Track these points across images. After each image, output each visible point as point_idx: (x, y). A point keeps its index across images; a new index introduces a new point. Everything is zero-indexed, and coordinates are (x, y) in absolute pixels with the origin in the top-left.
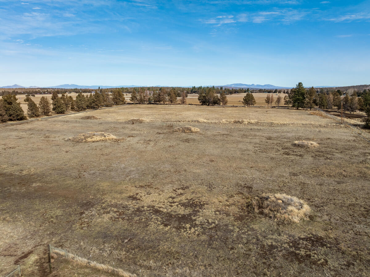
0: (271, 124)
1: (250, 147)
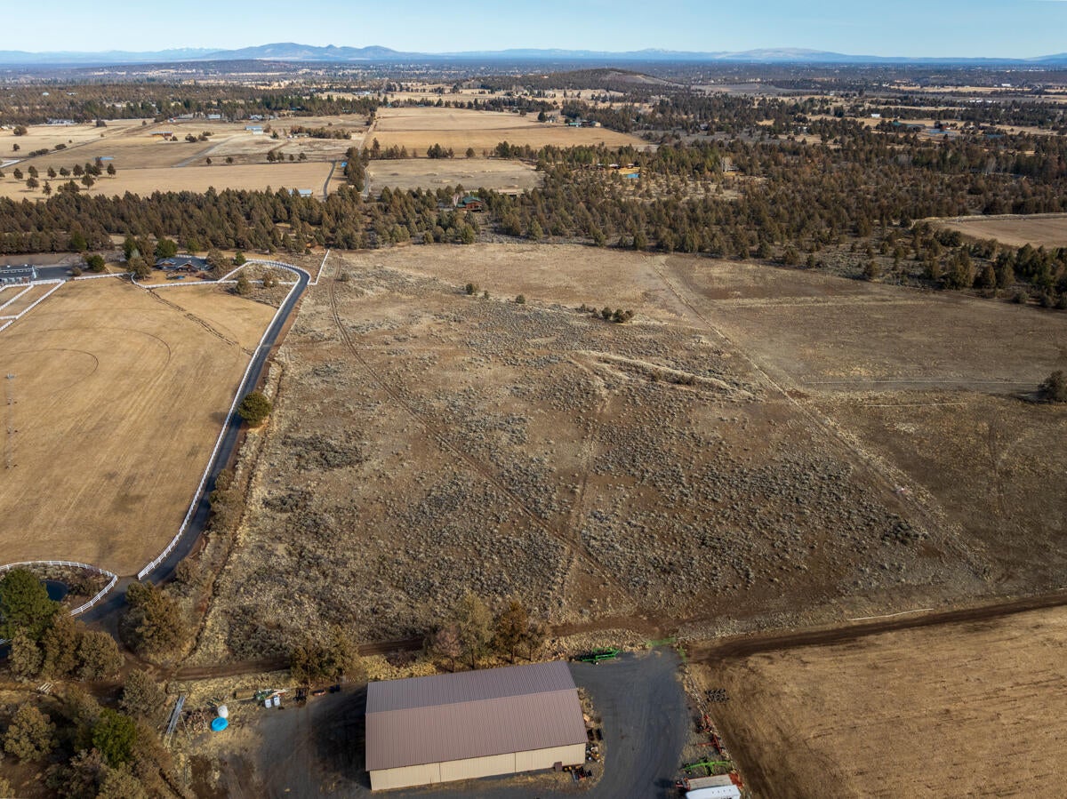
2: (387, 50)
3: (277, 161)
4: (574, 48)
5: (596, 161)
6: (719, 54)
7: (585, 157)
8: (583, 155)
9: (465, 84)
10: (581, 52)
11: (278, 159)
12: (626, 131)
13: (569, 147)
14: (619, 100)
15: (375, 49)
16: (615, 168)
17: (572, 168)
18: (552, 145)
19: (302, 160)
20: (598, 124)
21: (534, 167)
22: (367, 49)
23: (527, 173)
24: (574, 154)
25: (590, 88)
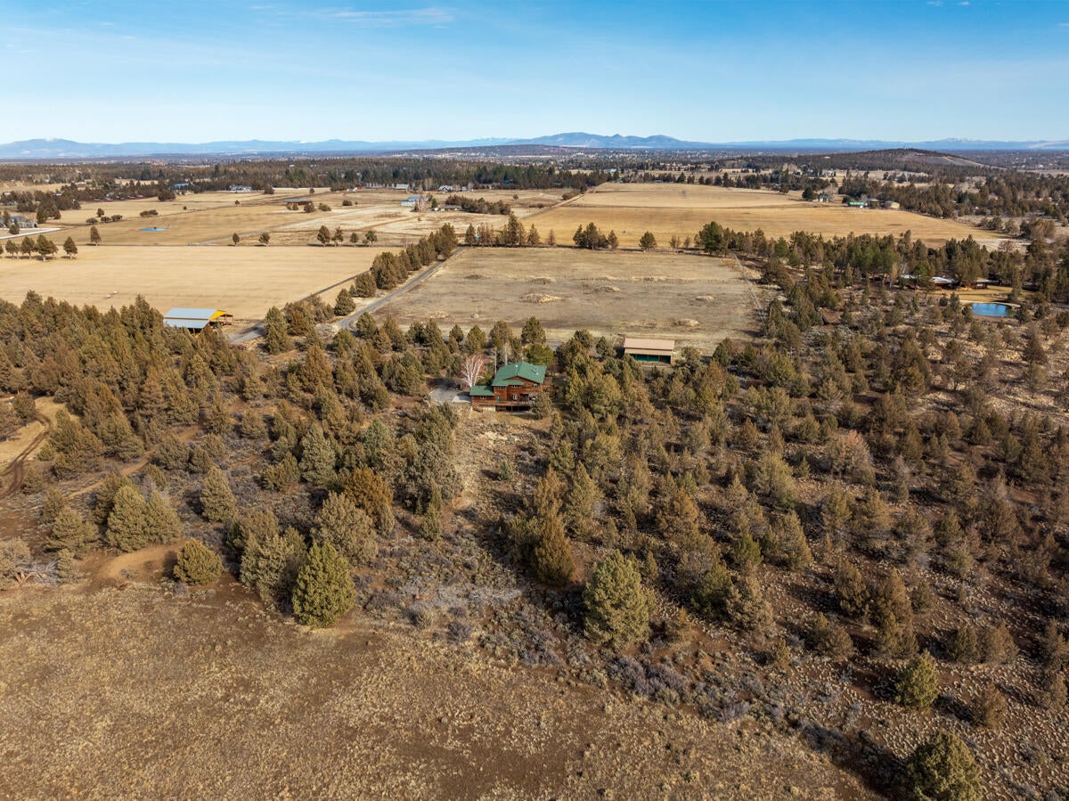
0: (680, 281)
1: (667, 301)
2: (670, 140)
3: (332, 242)
4: (864, 139)
5: (900, 271)
6: (1035, 143)
7: (875, 260)
8: (870, 254)
9: (728, 163)
10: (872, 142)
11: (333, 239)
12: (946, 215)
13: (840, 236)
14: (922, 180)
15: (660, 139)
16: (945, 286)
17: (841, 282)
18: (808, 231)
19: (370, 243)
20: (896, 205)
21: (757, 275)
22: (651, 138)
23: (739, 289)
24: (850, 250)
25: (882, 168)
